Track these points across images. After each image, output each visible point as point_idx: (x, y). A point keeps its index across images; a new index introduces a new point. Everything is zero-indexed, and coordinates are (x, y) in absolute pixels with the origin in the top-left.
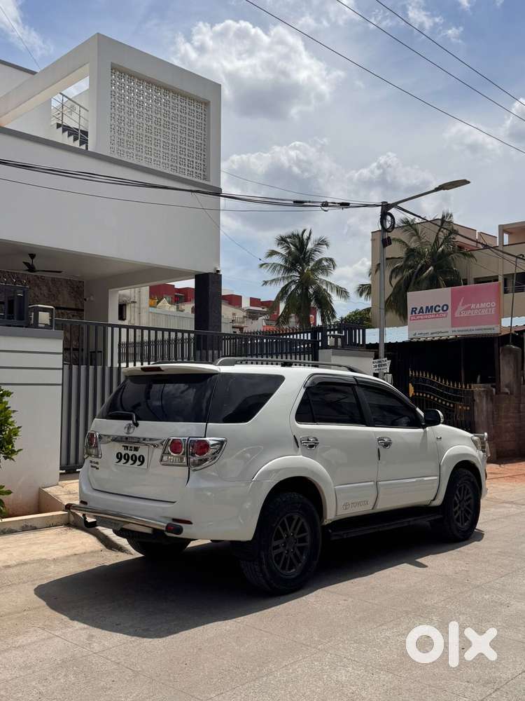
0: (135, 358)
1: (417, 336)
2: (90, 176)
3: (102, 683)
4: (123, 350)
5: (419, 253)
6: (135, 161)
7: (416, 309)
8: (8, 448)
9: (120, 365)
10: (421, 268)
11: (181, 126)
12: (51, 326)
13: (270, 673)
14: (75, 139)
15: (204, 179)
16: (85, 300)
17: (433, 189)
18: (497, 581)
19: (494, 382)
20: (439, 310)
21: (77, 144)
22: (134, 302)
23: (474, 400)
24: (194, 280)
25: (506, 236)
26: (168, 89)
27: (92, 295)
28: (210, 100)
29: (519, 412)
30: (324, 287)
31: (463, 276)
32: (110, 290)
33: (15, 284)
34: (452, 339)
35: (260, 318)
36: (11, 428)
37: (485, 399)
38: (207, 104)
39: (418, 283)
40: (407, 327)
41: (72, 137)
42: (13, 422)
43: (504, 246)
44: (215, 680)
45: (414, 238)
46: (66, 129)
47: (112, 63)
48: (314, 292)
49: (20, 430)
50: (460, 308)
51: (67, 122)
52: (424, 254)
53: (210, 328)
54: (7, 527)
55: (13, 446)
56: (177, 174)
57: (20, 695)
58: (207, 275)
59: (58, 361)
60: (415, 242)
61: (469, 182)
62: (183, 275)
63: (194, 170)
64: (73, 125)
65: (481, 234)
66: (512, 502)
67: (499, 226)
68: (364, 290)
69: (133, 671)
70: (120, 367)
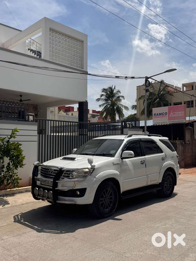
0: (56, 132)
1: (156, 124)
2: (46, 68)
3: (65, 242)
4: (52, 129)
5: (154, 94)
6: (58, 62)
7: (156, 114)
8: (21, 164)
9: (51, 134)
10: (155, 99)
11: (74, 50)
12: (33, 121)
13: (121, 238)
14: (35, 54)
15: (82, 68)
16: (39, 111)
17: (164, 72)
18: (192, 208)
19: (184, 140)
20: (164, 114)
21: (36, 56)
22: (53, 112)
23: (177, 146)
24: (78, 104)
25: (185, 88)
26: (69, 37)
27: (41, 110)
28: (84, 40)
29: (192, 150)
30: (120, 106)
31: (169, 102)
32: (48, 108)
33: (15, 105)
34: (169, 124)
35: (96, 117)
36: (22, 156)
37: (180, 145)
38: (82, 42)
39: (154, 104)
40: (152, 120)
41: (34, 54)
42: (23, 154)
43: (184, 91)
44: (103, 240)
45: (152, 88)
46: (31, 50)
47: (50, 28)
48: (116, 108)
49: (25, 157)
50: (171, 114)
51: (32, 48)
52: (156, 94)
53: (84, 121)
54: (21, 191)
55: (23, 163)
56: (72, 67)
57: (39, 245)
58: (83, 102)
59: (36, 133)
60: (152, 90)
61: (176, 70)
62: (74, 102)
63: (78, 65)
64: (34, 49)
65: (175, 87)
66: (192, 182)
67: (182, 84)
68: (134, 107)
69: (75, 238)
70: (51, 135)
